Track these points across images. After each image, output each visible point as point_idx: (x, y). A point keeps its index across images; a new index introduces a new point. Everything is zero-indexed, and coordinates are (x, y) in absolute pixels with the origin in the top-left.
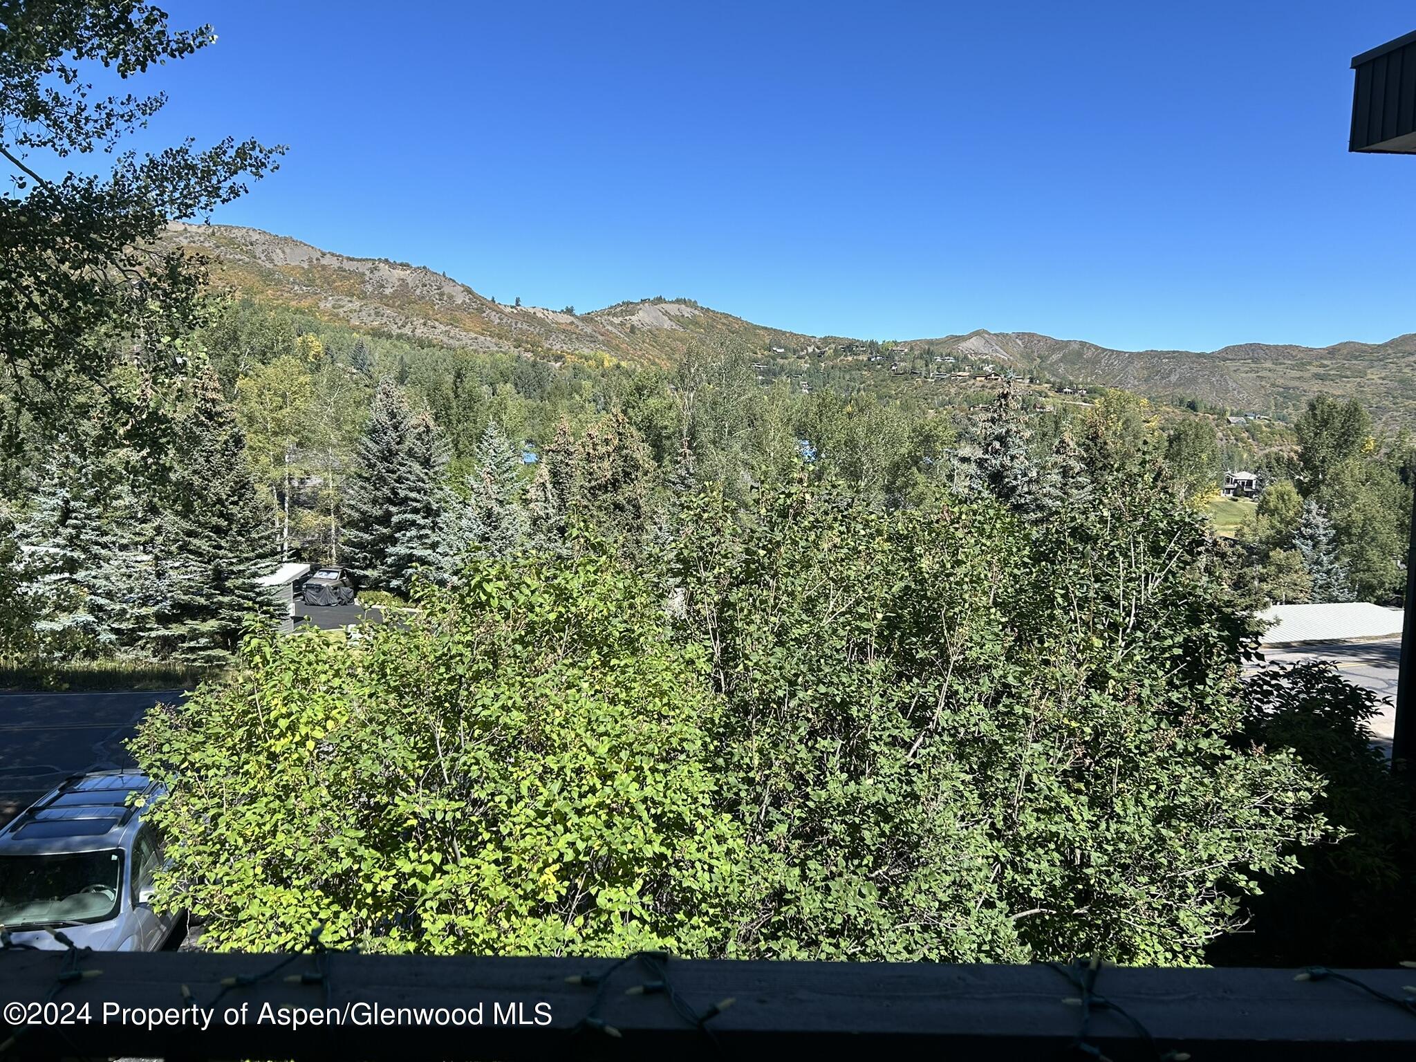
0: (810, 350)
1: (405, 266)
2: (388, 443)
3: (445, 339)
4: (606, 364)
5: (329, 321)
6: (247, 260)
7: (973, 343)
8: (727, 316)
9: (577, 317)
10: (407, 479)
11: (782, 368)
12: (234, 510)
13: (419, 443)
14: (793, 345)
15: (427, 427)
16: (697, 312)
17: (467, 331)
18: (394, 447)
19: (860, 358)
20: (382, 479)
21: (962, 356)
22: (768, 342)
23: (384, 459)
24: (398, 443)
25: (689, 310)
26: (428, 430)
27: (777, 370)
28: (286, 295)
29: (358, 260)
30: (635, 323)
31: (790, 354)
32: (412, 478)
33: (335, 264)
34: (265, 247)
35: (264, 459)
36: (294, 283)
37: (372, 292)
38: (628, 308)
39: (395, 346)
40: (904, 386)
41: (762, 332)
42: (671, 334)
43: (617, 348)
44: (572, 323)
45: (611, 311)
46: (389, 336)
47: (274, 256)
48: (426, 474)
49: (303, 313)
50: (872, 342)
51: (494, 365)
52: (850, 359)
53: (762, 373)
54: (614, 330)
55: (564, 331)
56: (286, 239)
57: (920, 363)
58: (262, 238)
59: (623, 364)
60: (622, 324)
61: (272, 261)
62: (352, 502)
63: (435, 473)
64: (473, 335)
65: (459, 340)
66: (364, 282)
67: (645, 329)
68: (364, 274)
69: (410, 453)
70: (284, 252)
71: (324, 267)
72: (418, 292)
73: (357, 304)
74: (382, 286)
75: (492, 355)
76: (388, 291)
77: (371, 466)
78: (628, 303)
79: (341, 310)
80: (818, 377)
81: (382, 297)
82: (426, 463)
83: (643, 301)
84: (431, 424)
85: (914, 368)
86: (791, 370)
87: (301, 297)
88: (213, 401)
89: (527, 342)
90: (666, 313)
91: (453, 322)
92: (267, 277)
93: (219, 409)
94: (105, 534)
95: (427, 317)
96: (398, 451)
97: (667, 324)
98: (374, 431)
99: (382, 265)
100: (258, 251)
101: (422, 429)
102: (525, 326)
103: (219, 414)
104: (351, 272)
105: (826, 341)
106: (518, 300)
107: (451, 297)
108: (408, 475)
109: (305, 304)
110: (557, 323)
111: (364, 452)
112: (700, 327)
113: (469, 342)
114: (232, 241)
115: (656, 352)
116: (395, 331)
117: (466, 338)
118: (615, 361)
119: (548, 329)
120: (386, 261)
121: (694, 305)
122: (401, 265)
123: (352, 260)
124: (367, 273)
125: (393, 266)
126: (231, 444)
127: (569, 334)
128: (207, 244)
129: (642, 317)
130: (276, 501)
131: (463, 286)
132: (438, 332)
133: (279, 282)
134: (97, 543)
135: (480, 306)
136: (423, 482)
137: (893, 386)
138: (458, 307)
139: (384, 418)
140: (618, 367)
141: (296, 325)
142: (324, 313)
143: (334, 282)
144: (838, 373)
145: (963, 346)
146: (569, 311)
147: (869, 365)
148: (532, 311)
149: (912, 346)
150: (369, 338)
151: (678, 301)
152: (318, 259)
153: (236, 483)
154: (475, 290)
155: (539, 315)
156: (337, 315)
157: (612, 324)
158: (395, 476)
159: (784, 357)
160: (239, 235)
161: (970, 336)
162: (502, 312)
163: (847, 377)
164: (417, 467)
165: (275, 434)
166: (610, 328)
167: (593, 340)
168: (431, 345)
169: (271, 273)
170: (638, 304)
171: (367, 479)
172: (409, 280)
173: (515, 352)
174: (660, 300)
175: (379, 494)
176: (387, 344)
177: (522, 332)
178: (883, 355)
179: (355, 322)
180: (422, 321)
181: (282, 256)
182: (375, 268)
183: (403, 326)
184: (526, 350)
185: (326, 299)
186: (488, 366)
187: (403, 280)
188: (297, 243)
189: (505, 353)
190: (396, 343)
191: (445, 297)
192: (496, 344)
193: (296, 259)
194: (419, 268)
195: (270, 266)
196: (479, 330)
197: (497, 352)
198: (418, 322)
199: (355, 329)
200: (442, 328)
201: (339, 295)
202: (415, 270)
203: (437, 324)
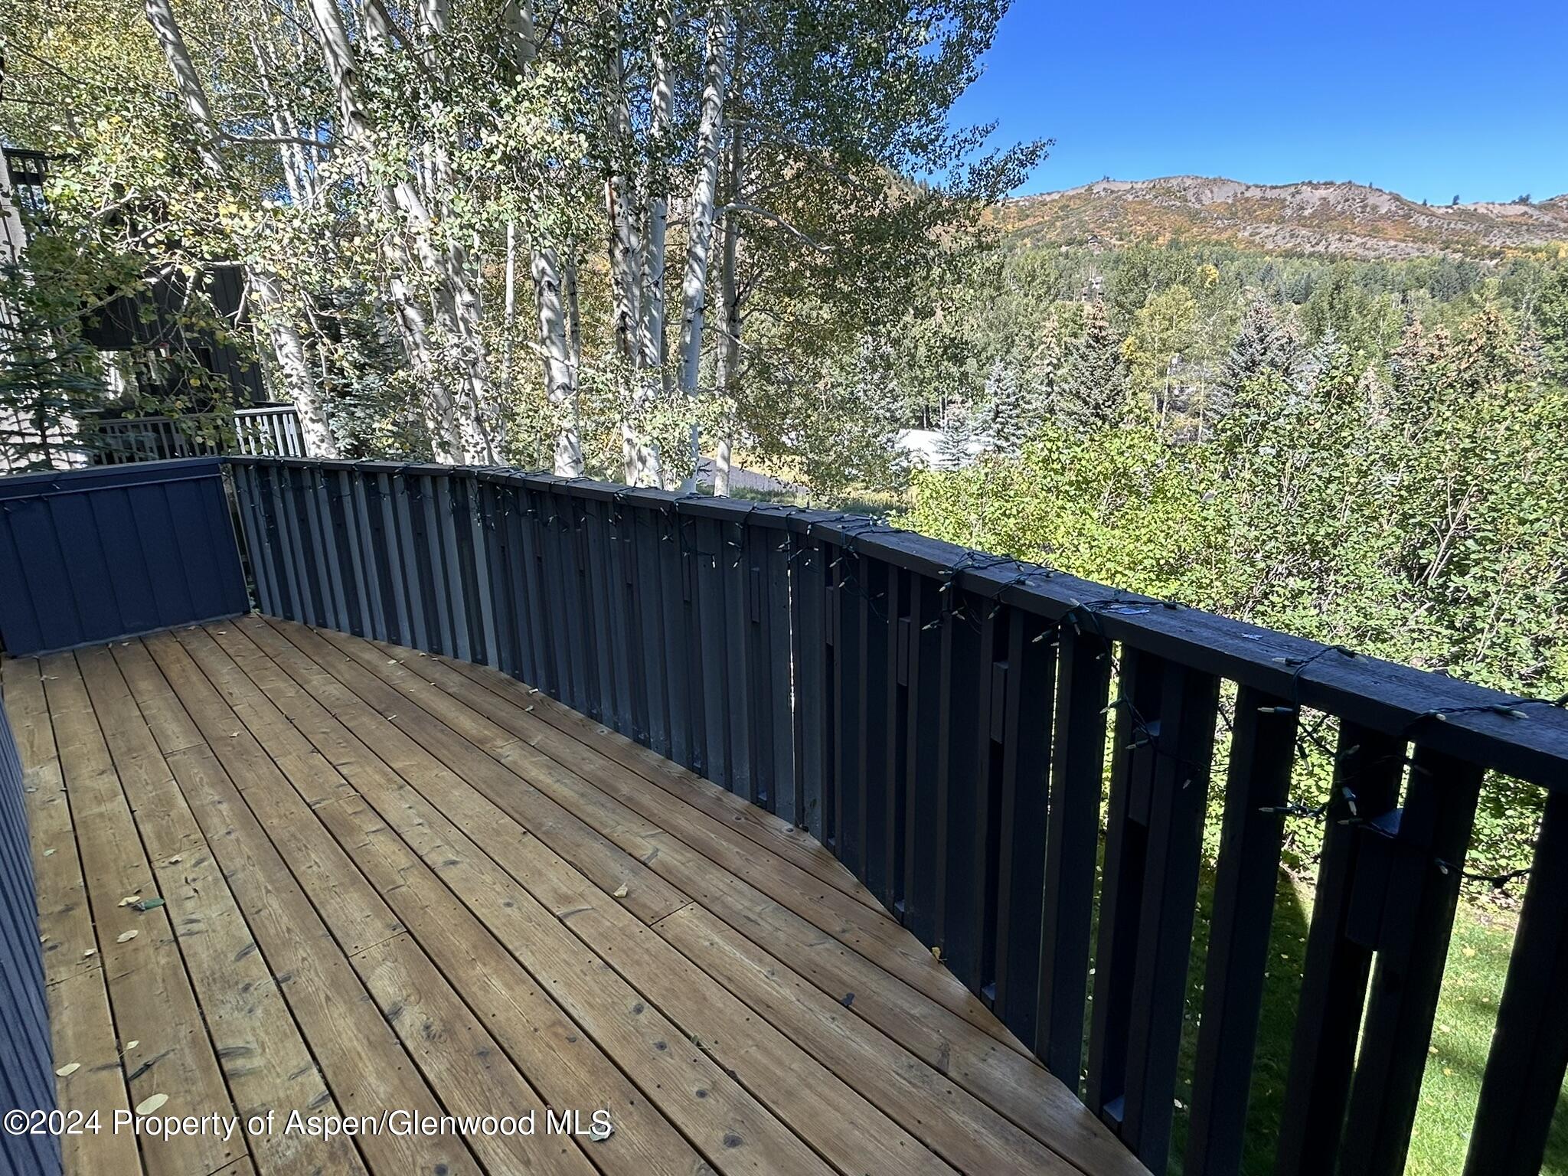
1: (1328, 184)
2: (1253, 355)
3: (1361, 251)
4: (1561, 254)
5: (1245, 248)
6: (1179, 204)
9: (1531, 205)
12: (1108, 411)
13: (1281, 353)
15: (1290, 338)
17: (1387, 240)
18: (1258, 358)
23: (1248, 369)
24: (1262, 355)
26: (1290, 341)
28: (1209, 230)
29: (1281, 188)
33: (1257, 193)
34: (1196, 190)
35: (1149, 372)
36: (1218, 218)
37: (1291, 215)
39: (1304, 264)
44: (1524, 213)
46: (1301, 255)
47: (1203, 198)
49: (1222, 245)
51: (1410, 271)
55: (1510, 224)
56: (1215, 180)
58: (1195, 183)
61: (1199, 201)
62: (1215, 407)
64: (1392, 243)
65: (1376, 250)
66: (1284, 207)
68: (1285, 200)
69: (1272, 363)
70: (1212, 192)
71: (1247, 200)
72: (1339, 208)
73: (1273, 230)
74: (1302, 208)
75: (1411, 261)
76: (1306, 213)
77: (1235, 375)
79: (1258, 237)
81: (1300, 218)
82: (1285, 370)
84: (1294, 334)
87: (1222, 230)
88: (1101, 328)
89: (1458, 242)
91: (1374, 232)
92: (1194, 216)
93: (1104, 333)
94: (1019, 428)
95: (1344, 232)
96: (1261, 361)
98: (1242, 344)
99: (1305, 188)
100: (1190, 195)
101: (1285, 340)
102: (1460, 225)
103: (1103, 338)
104: (1272, 200)
106: (1456, 199)
107: (1375, 208)
109: (1225, 235)
110: (1504, 216)
111: (1230, 363)
113: (1387, 251)
114: (1168, 190)
116: (1308, 250)
117: (1384, 247)
119: (1490, 225)
120: (1310, 183)
122: (1324, 184)
123: (1275, 188)
124: (1289, 198)
125: (1316, 187)
126: (1111, 360)
127: (1516, 226)
128: (1147, 197)
130: (1156, 406)
131: (1390, 194)
132: (1355, 245)
133: (1206, 218)
134: (1014, 435)
135: (1406, 210)
138: (1382, 217)
139: (1252, 332)
141: (1214, 256)
142: (1241, 242)
143: (1255, 211)
146: (1523, 202)
148: (1472, 207)
150: (1281, 259)
152: (1242, 193)
153: (1111, 391)
154: (1404, 196)
155: (1481, 210)
156: (1253, 242)
162: (1433, 214)
165: (1161, 351)
167: (1551, 229)
168: (1344, 259)
169: (1198, 212)
172: (1331, 198)
173: (1439, 254)
176: (1298, 263)
177: (1456, 232)
179: (1270, 246)
180: (1338, 237)
181: (1210, 196)
182: (1297, 193)
183: (1317, 244)
184: (1455, 251)
185: (1245, 228)
186: (1403, 273)
187: (1325, 199)
188: (1224, 182)
189: (1427, 258)
190: (1308, 262)
191: (1368, 209)
192: (1418, 250)
193: (1222, 196)
194: (1343, 184)
195: (1198, 206)
196: (1402, 237)
197: (1418, 257)
198: (1333, 238)
199: (1269, 253)
200: (1359, 240)
201: (1257, 223)
202: (1339, 187)
203: (1353, 236)
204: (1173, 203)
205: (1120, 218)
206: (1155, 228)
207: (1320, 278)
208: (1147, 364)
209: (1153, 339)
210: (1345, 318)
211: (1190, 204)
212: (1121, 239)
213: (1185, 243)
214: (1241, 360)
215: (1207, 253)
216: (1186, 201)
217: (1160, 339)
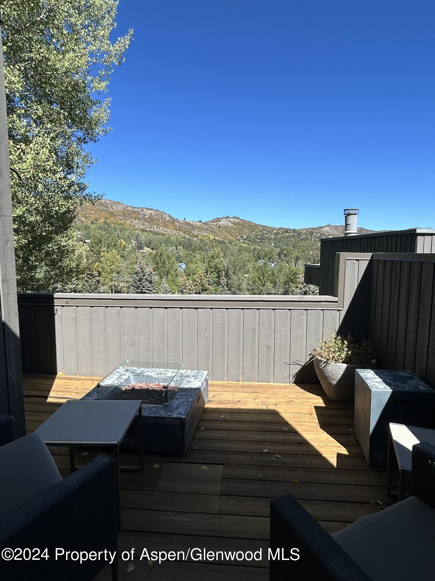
0: (275, 232)
1: (151, 209)
2: (140, 277)
3: (163, 232)
4: (211, 238)
5: (129, 227)
6: (106, 209)
7: (327, 229)
8: (249, 222)
9: (202, 223)
10: (145, 287)
11: (266, 238)
13: (148, 277)
14: (270, 230)
15: (151, 272)
16: (239, 221)
17: (170, 229)
18: (142, 277)
19: (290, 234)
20: (138, 286)
21: (322, 233)
22: (261, 229)
23: (139, 281)
24: (143, 276)
25: (237, 220)
26: (151, 273)
27: (264, 238)
28: (117, 219)
29: (138, 208)
30: (220, 225)
31: (268, 233)
32: (147, 286)
33: (131, 209)
34: (111, 205)
36: (119, 215)
37: (142, 218)
38: (218, 220)
40: (304, 243)
41: (259, 226)
42: (231, 228)
43: (215, 232)
44: (201, 225)
45: (213, 221)
46: (146, 231)
47: (113, 208)
48: (151, 285)
49: (122, 225)
50: (294, 229)
51: (177, 240)
52: (287, 234)
53: (259, 239)
54: (214, 227)
55: (198, 228)
56: (117, 202)
57: (309, 236)
58: (110, 202)
59: (216, 238)
60: (216, 225)
61: (113, 209)
63: (153, 285)
64: (171, 230)
65: (167, 232)
66: (139, 214)
67: (223, 226)
68: (139, 212)
69: (146, 280)
70: (116, 206)
71: (128, 210)
72: (155, 217)
73: (137, 222)
74: (145, 216)
75: (177, 236)
76: (146, 217)
77: (136, 283)
78: (218, 218)
79: (133, 223)
80: (277, 240)
81: (145, 219)
82: (150, 282)
83: (223, 218)
84: (152, 271)
85: (307, 237)
86: (269, 238)
87: (121, 220)
89: (187, 232)
90: (230, 221)
91: (166, 226)
92: (111, 214)
95: (158, 225)
97: (230, 225)
98: (137, 273)
99: (145, 209)
100: (109, 206)
101: (149, 273)
102: (187, 227)
104: (136, 212)
105: (280, 229)
106: (185, 219)
107: (165, 218)
108: (146, 286)
109: (122, 222)
110: (196, 225)
111: (134, 279)
112: (240, 225)
113: (170, 232)
115: (227, 233)
116: (148, 229)
117: (168, 230)
118: (213, 237)
119: (194, 227)
120: (146, 208)
121: (238, 218)
122: (150, 209)
123: (136, 208)
124: (140, 212)
125: (148, 209)
127: (200, 229)
129: (223, 223)
131: (168, 215)
132: (161, 230)
133: (115, 215)
135: (173, 221)
136: (150, 288)
137: (301, 243)
138: (167, 221)
139: (139, 270)
140: (214, 239)
142: (127, 225)
143: (131, 214)
144: (283, 239)
145: (323, 230)
146: (200, 221)
147: (293, 236)
148: (189, 222)
149: (306, 230)
150: (141, 232)
151: (234, 217)
152: (126, 208)
154: (172, 216)
155: (191, 223)
156: (132, 225)
157: (213, 225)
158: (142, 286)
159: (266, 234)
160: (104, 201)
161: (325, 227)
162: (180, 222)
163: (286, 240)
164: (148, 283)
165: (110, 273)
166: (212, 226)
167: (207, 230)
168: (159, 234)
169: (112, 213)
170: (221, 218)
171: (135, 287)
172: (153, 214)
173: (183, 235)
174: (228, 217)
175: (138, 291)
176: (146, 234)
177: (186, 229)
178: (298, 233)
179: (137, 227)
180: (156, 226)
181: (116, 207)
182: (143, 210)
183: (151, 228)
184: (187, 234)
185: (128, 220)
186: (175, 240)
187: (151, 214)
188: (120, 203)
189: (180, 236)
190: (148, 233)
191: (163, 219)
192: (178, 233)
193: (120, 208)
194: (156, 210)
195: (112, 210)
196: (173, 228)
197: (178, 235)
198: (155, 226)
199: (136, 229)
200: (162, 228)
201: (132, 219)
202: (154, 210)
203: (160, 227)
204: (103, 208)
205: (85, 211)
206: (98, 216)
207: (153, 240)
208: (106, 277)
209: (107, 268)
210: (164, 264)
211: (109, 209)
212: (86, 219)
213: (110, 223)
214: (137, 278)
215: (117, 227)
216: (108, 208)
217: (110, 268)
